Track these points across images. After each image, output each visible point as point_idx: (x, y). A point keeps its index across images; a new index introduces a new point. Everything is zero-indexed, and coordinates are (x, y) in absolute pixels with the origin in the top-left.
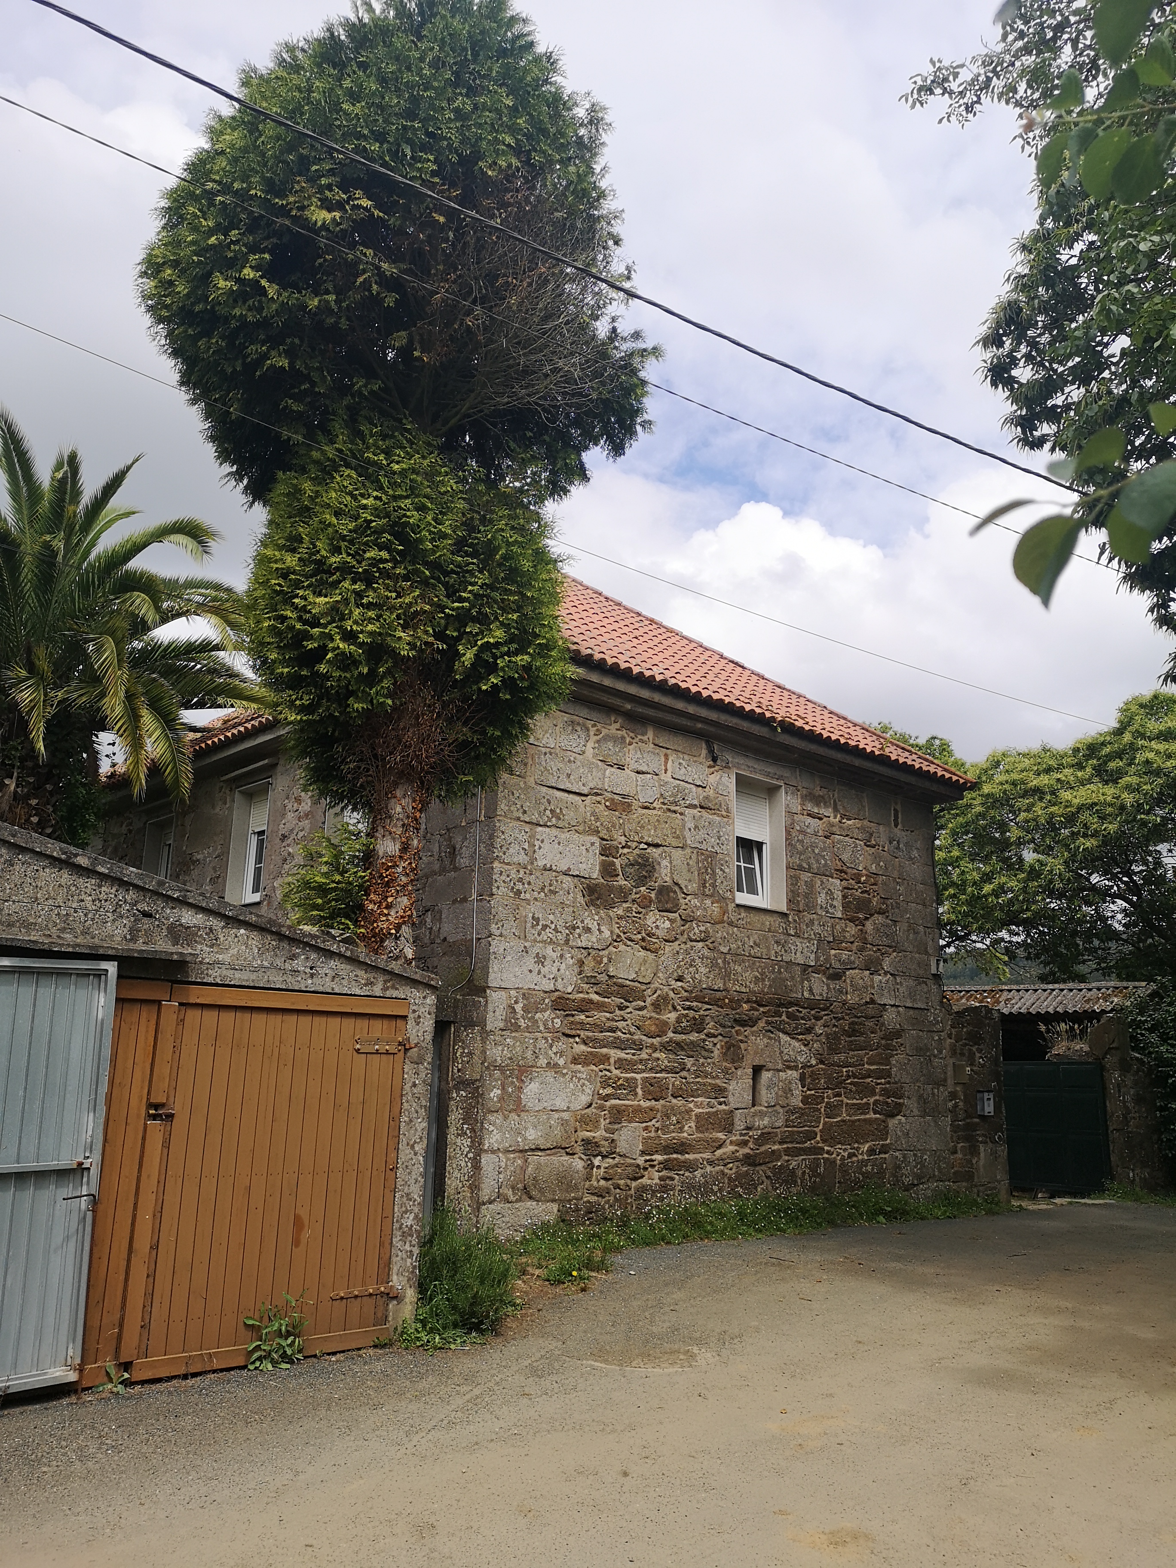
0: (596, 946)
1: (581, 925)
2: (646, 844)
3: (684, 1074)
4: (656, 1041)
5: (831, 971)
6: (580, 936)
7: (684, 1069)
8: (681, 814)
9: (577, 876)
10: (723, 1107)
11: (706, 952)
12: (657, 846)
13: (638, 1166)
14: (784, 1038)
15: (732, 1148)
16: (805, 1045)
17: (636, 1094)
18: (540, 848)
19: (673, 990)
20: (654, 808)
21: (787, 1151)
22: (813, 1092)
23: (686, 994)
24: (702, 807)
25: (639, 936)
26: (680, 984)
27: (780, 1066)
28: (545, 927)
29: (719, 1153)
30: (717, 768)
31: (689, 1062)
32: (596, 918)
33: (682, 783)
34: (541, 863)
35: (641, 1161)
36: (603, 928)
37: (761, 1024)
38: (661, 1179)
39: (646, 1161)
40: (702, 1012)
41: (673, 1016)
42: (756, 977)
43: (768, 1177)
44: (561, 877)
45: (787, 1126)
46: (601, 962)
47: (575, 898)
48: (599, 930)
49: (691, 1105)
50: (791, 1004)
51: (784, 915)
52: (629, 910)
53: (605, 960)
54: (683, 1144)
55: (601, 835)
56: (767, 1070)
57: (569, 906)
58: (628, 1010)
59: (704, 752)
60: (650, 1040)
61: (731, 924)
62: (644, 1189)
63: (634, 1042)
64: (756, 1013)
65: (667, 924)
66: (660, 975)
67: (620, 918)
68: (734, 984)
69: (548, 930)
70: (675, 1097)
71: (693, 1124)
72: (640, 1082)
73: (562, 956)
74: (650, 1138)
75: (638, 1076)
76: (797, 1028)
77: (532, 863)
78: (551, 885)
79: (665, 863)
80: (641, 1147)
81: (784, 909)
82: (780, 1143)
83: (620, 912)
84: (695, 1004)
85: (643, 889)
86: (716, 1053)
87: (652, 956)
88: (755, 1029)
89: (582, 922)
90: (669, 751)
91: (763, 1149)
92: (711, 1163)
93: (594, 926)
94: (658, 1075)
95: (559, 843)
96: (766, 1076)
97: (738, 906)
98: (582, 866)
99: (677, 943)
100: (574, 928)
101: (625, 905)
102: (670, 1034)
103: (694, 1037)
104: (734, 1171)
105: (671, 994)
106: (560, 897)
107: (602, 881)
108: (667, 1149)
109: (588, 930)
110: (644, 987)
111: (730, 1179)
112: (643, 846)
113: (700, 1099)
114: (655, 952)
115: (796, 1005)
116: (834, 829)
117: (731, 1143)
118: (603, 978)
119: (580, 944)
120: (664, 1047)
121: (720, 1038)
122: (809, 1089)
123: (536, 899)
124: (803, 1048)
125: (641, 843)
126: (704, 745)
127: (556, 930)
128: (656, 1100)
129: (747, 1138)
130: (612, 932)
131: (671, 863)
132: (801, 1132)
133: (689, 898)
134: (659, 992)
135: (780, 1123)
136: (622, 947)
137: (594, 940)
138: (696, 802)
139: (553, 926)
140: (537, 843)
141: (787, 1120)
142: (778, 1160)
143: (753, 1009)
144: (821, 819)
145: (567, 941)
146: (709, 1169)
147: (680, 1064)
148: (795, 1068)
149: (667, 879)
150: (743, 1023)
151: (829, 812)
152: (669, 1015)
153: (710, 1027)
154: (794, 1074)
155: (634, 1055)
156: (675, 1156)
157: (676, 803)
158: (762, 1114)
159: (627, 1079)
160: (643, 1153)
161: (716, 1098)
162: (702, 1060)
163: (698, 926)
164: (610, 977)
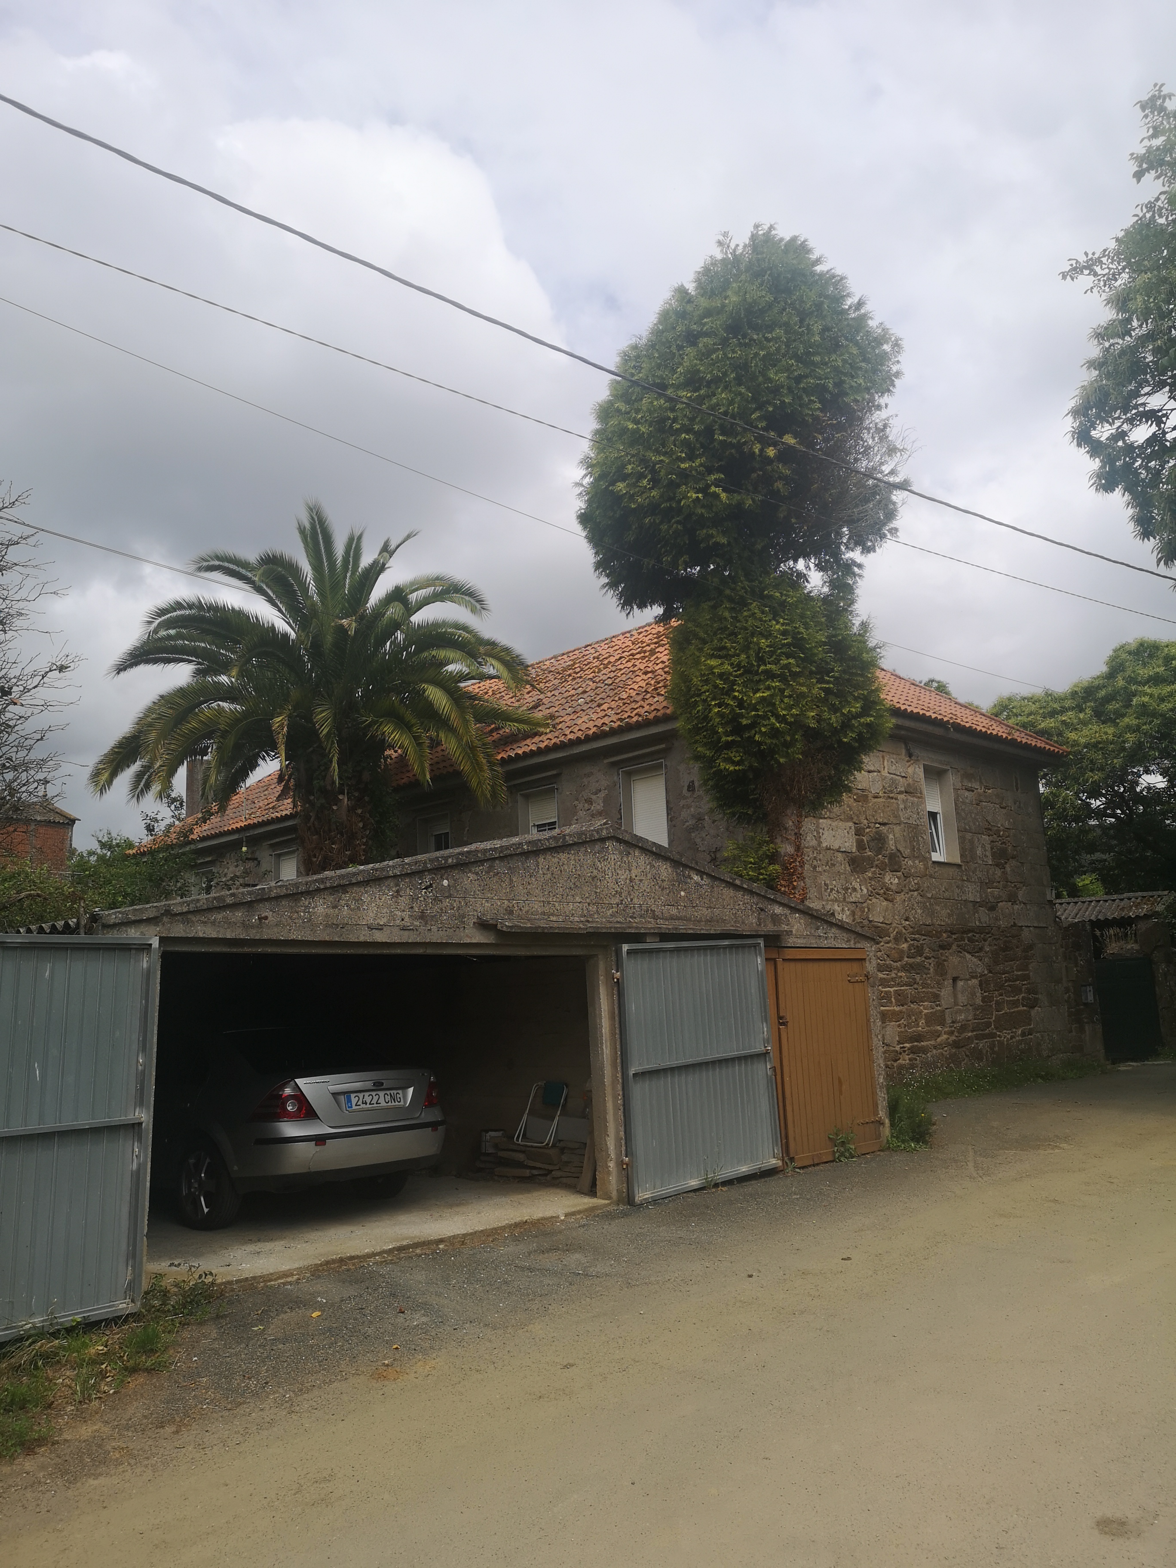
0: (860, 900)
1: (851, 887)
2: (879, 824)
3: (916, 986)
4: (898, 964)
5: (989, 904)
6: (851, 894)
7: (915, 983)
8: (896, 799)
9: (845, 852)
10: (939, 1008)
11: (919, 898)
12: (884, 824)
13: (897, 1051)
14: (968, 956)
15: (945, 1036)
16: (980, 960)
17: (891, 1002)
18: (823, 834)
19: (904, 927)
20: (881, 797)
21: (977, 1037)
22: (987, 994)
23: (911, 930)
24: (906, 792)
25: (882, 891)
26: (907, 923)
27: (968, 977)
28: (832, 890)
29: (939, 1040)
30: (912, 762)
31: (918, 977)
32: (858, 880)
33: (894, 776)
34: (824, 845)
35: (898, 1048)
36: (863, 887)
37: (954, 947)
38: (910, 1060)
39: (901, 1048)
40: (921, 942)
41: (905, 946)
42: (948, 913)
43: (967, 1056)
44: (837, 854)
45: (975, 1019)
46: (864, 911)
47: (845, 867)
48: (861, 889)
49: (921, 1008)
50: (970, 931)
51: (959, 866)
52: (874, 873)
53: (866, 910)
54: (920, 1035)
55: (854, 820)
56: (961, 980)
57: (842, 873)
58: (882, 944)
59: (904, 751)
60: (895, 964)
61: (931, 876)
62: (901, 1067)
63: (887, 967)
64: (951, 940)
65: (896, 881)
66: (896, 917)
67: (870, 879)
68: (937, 920)
69: (834, 892)
70: (912, 1003)
71: (923, 1021)
72: (893, 993)
73: (843, 909)
74: (902, 1032)
75: (892, 990)
76: (974, 948)
77: (820, 846)
78: (831, 860)
79: (891, 836)
80: (897, 1039)
81: (958, 860)
82: (972, 1031)
83: (870, 875)
84: (917, 936)
85: (880, 856)
86: (932, 970)
87: (891, 905)
88: (950, 951)
89: (851, 884)
90: (884, 754)
91: (963, 1036)
92: (935, 1047)
93: (857, 886)
94: (902, 988)
95: (832, 829)
96: (960, 984)
97: (934, 862)
98: (847, 844)
99: (903, 893)
100: (847, 889)
101: (873, 870)
102: (906, 959)
103: (918, 959)
104: (948, 1052)
105: (904, 931)
106: (837, 868)
107: (858, 853)
108: (912, 1039)
109: (855, 890)
110: (888, 927)
111: (946, 1058)
112: (877, 825)
113: (926, 1003)
114: (891, 901)
115: (972, 931)
116: (982, 798)
117: (945, 1033)
118: (866, 922)
119: (852, 900)
120: (903, 968)
121: (933, 959)
122: (985, 992)
123: (824, 871)
124: (979, 963)
125: (876, 823)
126: (903, 746)
127: (838, 891)
128: (903, 1006)
129: (953, 1029)
130: (868, 890)
131: (894, 836)
132: (983, 1023)
133: (906, 860)
134: (896, 930)
135: (970, 1018)
136: (874, 900)
137: (859, 896)
138: (903, 789)
139: (836, 889)
140: (821, 831)
141: (975, 1015)
142: (972, 1044)
143: (949, 937)
144: (973, 791)
145: (845, 898)
146: (934, 1051)
147: (913, 979)
148: (975, 977)
149: (893, 848)
150: (942, 947)
151: (976, 785)
152: (903, 946)
153: (927, 952)
154: (975, 982)
155: (887, 975)
156: (916, 1044)
157: (891, 792)
158: (960, 1012)
159: (886, 992)
160: (899, 1043)
161: (935, 1002)
162: (924, 976)
163: (914, 880)
164: (870, 921)
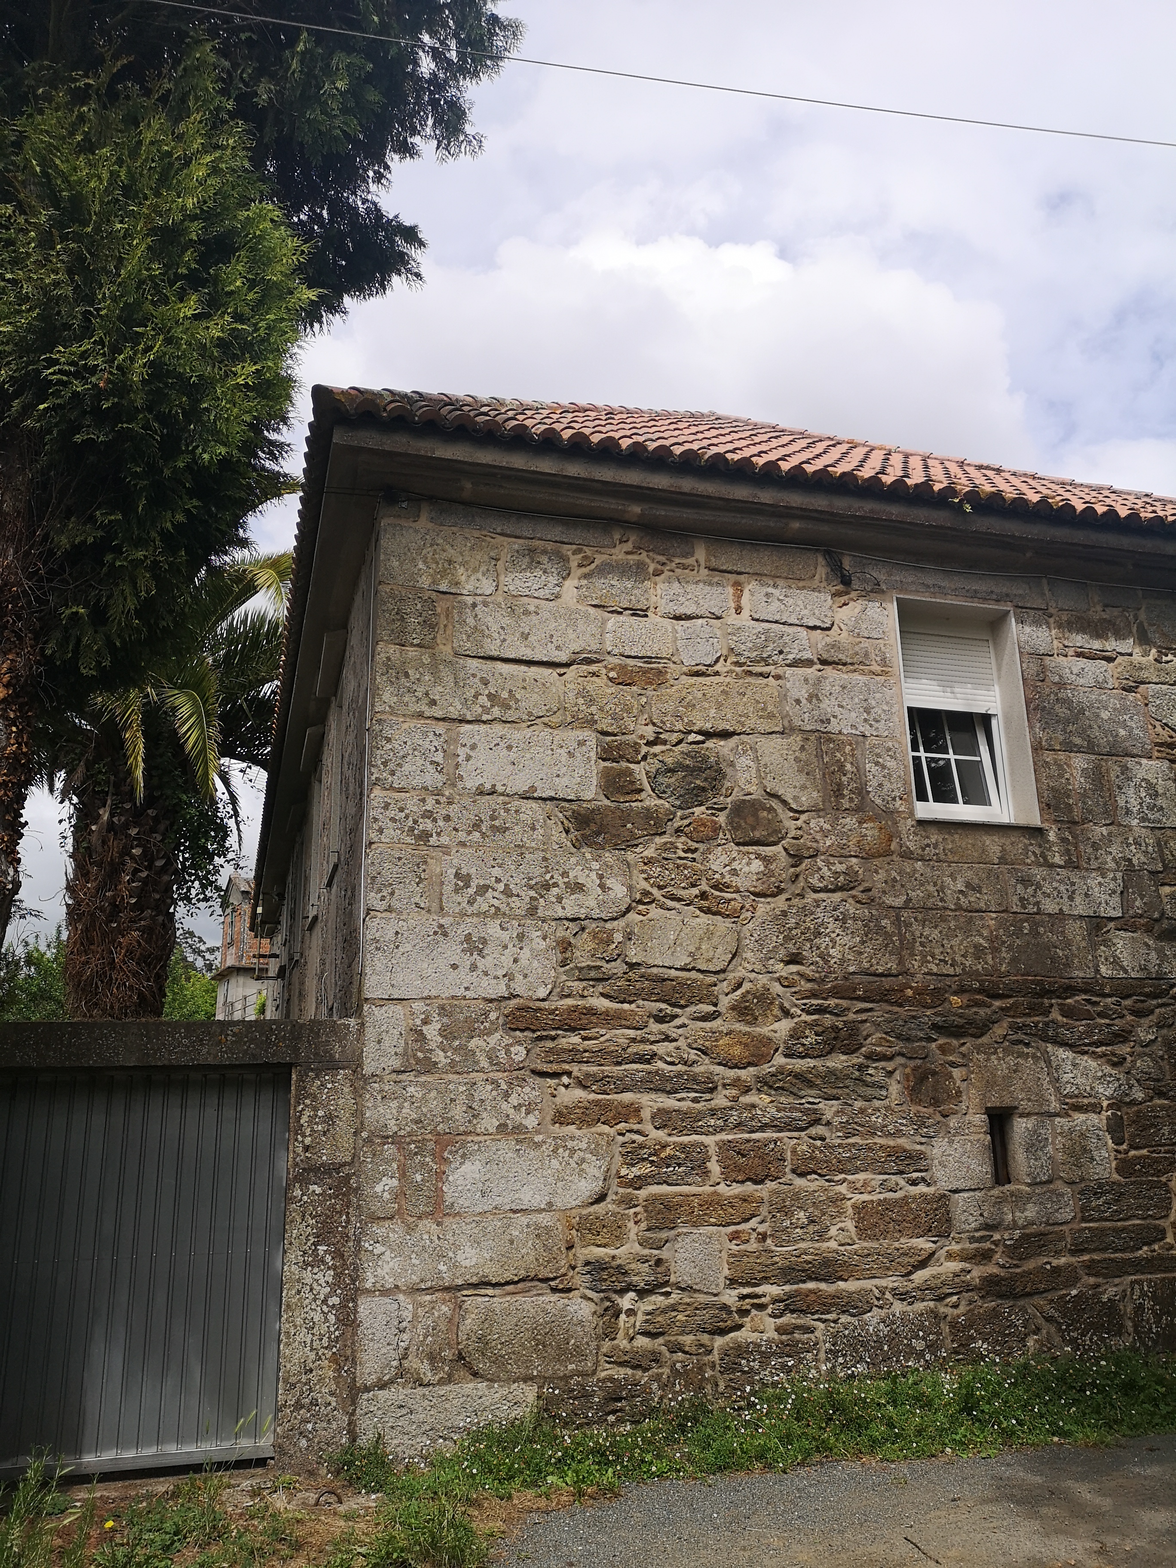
0: (595, 914)
1: (561, 881)
2: (699, 732)
3: (819, 1130)
4: (746, 1074)
5: (1165, 924)
6: (560, 899)
7: (817, 1122)
8: (778, 677)
9: (552, 799)
10: (922, 1188)
11: (851, 908)
12: (725, 735)
13: (725, 1307)
14: (1063, 1054)
15: (954, 1266)
16: (1114, 1065)
17: (706, 1173)
18: (468, 758)
19: (778, 980)
20: (717, 674)
21: (1091, 1268)
22: (1144, 1152)
23: (809, 985)
24: (824, 662)
25: (695, 891)
26: (794, 968)
27: (1054, 1105)
28: (483, 890)
29: (920, 1276)
30: (853, 594)
31: (829, 1109)
32: (595, 865)
33: (774, 626)
34: (471, 783)
35: (730, 1297)
36: (609, 883)
37: (1000, 1030)
38: (779, 1330)
39: (743, 1297)
40: (851, 1016)
41: (784, 1026)
42: (976, 946)
43: (1049, 1319)
44: (516, 803)
45: (1084, 1219)
46: (609, 941)
47: (547, 836)
48: (602, 886)
49: (843, 1189)
50: (1070, 990)
51: (1036, 832)
52: (665, 848)
53: (618, 937)
54: (826, 1263)
55: (599, 727)
56: (1021, 1116)
57: (533, 851)
58: (678, 1022)
59: (822, 571)
60: (732, 1073)
61: (907, 855)
62: (741, 1350)
63: (694, 1079)
64: (982, 1012)
65: (757, 866)
66: (749, 955)
67: (648, 862)
68: (924, 961)
69: (490, 894)
70: (802, 1175)
71: (850, 1225)
72: (713, 1150)
73: (521, 937)
74: (746, 1254)
75: (709, 1140)
76: (1089, 1033)
77: (454, 785)
78: (493, 818)
79: (744, 762)
80: (726, 1272)
81: (1035, 819)
82: (1073, 1253)
83: (650, 852)
84: (832, 1002)
85: (698, 810)
86: (894, 1088)
87: (722, 924)
88: (985, 1039)
89: (565, 874)
90: (742, 578)
91: (1030, 1265)
92: (902, 1296)
93: (591, 881)
94: (754, 1136)
95: (510, 748)
96: (1021, 1126)
97: (921, 823)
98: (565, 781)
99: (783, 897)
100: (547, 886)
101: (659, 840)
102: (780, 1060)
103: (838, 1061)
104: (962, 1309)
105: (777, 988)
106: (517, 835)
107: (607, 802)
108: (789, 1274)
109: (578, 887)
110: (712, 979)
111: (954, 1325)
112: (692, 737)
113: (861, 1176)
114: (734, 915)
115: (1085, 992)
116: (1144, 675)
117: (950, 1256)
118: (618, 968)
119: (560, 913)
120: (765, 1084)
121: (900, 1060)
122: (1132, 1147)
123: (463, 844)
124: (1108, 1069)
125: (690, 732)
126: (821, 560)
127: (507, 892)
128: (756, 1182)
129: (988, 1245)
130: (630, 888)
131: (757, 759)
132: (1124, 1229)
133: (803, 817)
134: (746, 986)
135: (1066, 1214)
136: (655, 912)
137: (593, 903)
138: (807, 655)
139: (501, 887)
140: (462, 752)
141: (1083, 1209)
142: (1074, 1286)
143: (978, 1004)
144: (1110, 660)
145: (532, 911)
146: (898, 1307)
147: (805, 1112)
148: (1095, 1108)
149: (753, 789)
150: (956, 1031)
151: (1126, 645)
152: (776, 1026)
153: (874, 1041)
154: (1098, 1120)
155: (695, 1100)
156: (811, 1285)
157: (765, 661)
158: (1018, 1200)
159: (683, 1147)
160: (733, 1282)
161: (901, 1173)
162: (858, 1104)
163: (828, 864)
164: (632, 966)
